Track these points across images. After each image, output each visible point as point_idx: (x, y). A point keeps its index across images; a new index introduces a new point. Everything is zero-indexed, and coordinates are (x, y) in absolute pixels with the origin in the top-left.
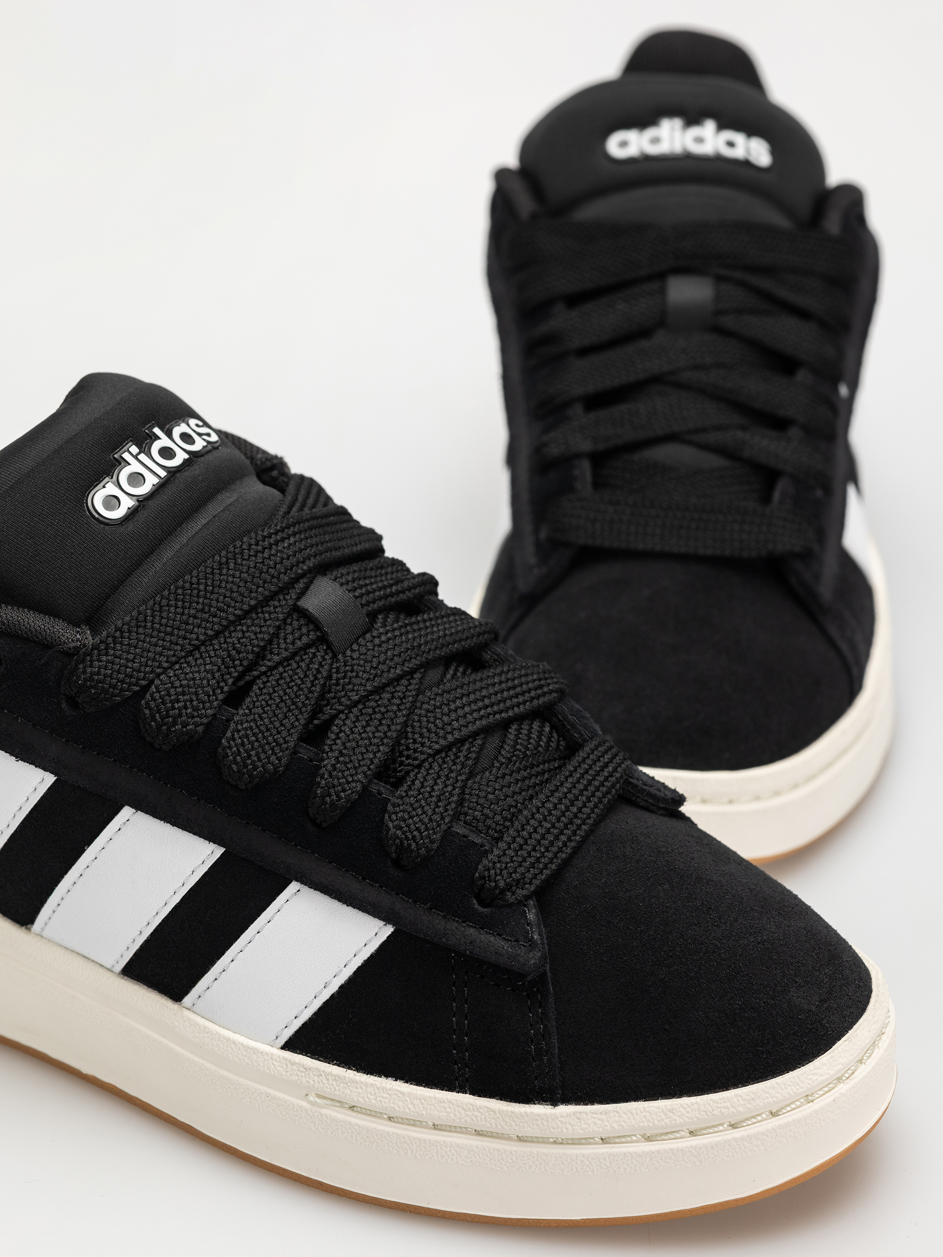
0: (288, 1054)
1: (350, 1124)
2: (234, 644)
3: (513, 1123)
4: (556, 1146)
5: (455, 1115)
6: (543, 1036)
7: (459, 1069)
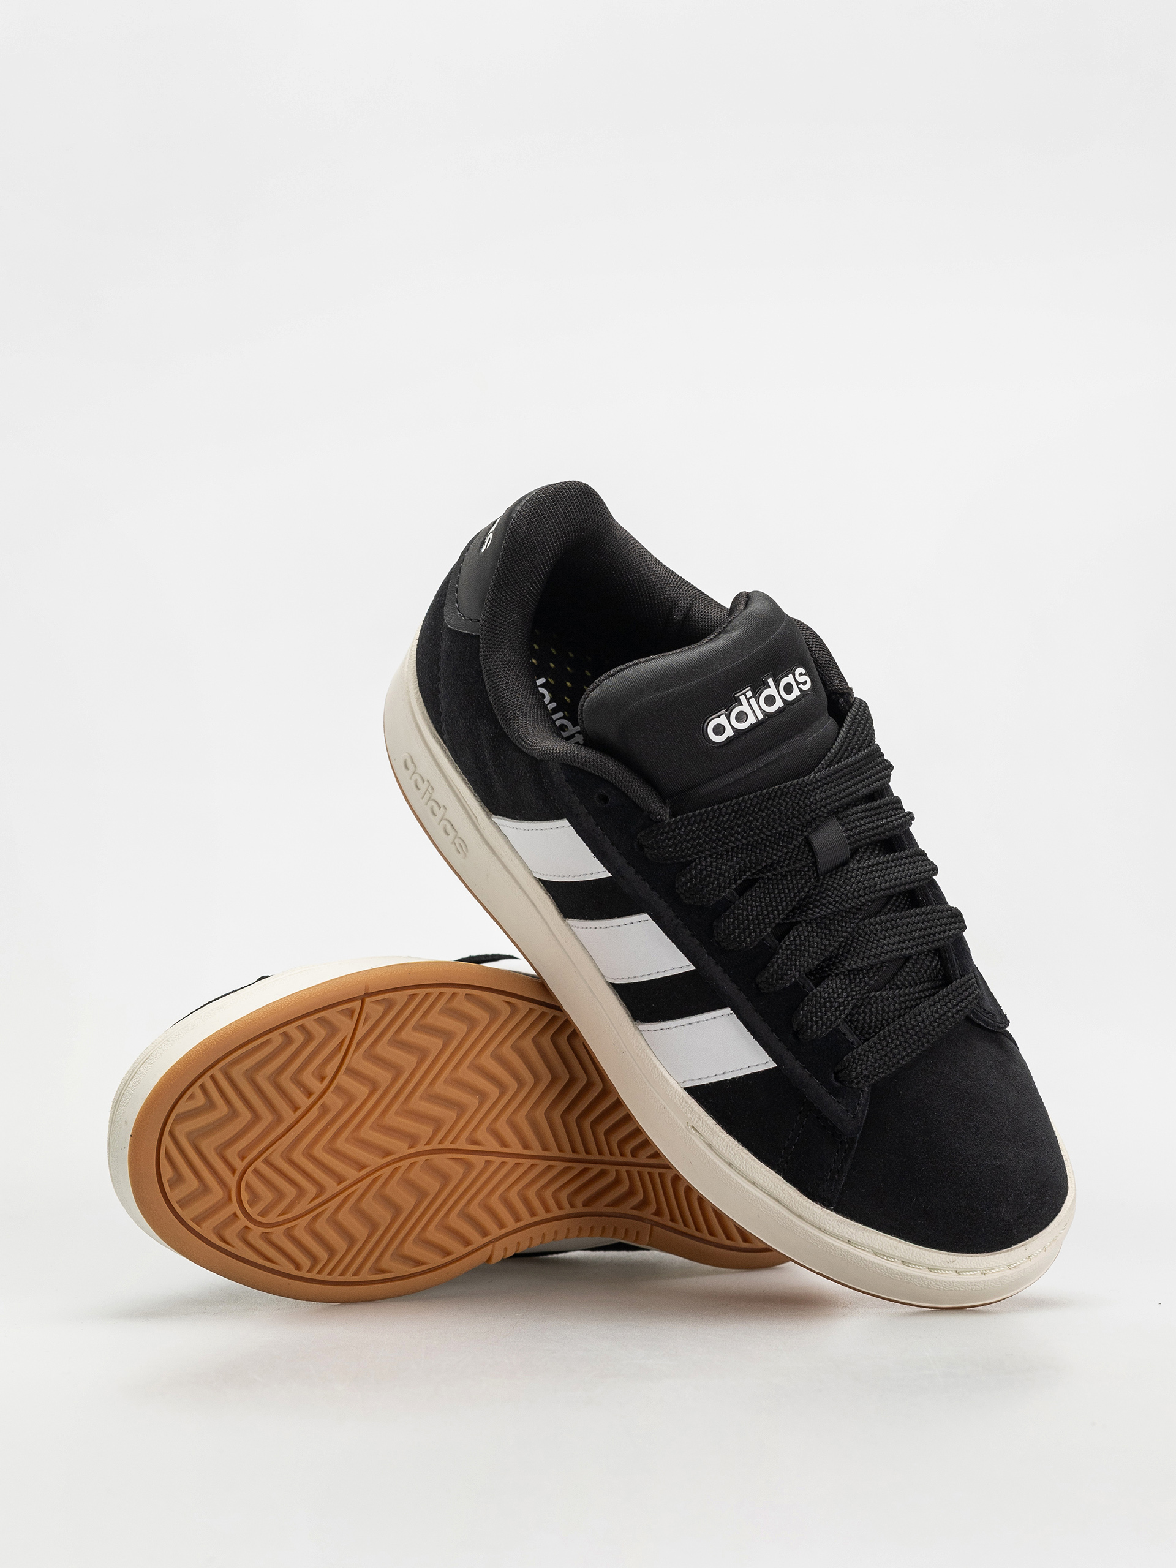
0: (686, 1095)
1: (706, 1154)
2: (756, 853)
3: (799, 1208)
4: (820, 1232)
5: (768, 1185)
6: (838, 1171)
7: (782, 1162)
